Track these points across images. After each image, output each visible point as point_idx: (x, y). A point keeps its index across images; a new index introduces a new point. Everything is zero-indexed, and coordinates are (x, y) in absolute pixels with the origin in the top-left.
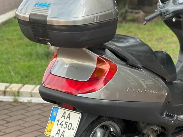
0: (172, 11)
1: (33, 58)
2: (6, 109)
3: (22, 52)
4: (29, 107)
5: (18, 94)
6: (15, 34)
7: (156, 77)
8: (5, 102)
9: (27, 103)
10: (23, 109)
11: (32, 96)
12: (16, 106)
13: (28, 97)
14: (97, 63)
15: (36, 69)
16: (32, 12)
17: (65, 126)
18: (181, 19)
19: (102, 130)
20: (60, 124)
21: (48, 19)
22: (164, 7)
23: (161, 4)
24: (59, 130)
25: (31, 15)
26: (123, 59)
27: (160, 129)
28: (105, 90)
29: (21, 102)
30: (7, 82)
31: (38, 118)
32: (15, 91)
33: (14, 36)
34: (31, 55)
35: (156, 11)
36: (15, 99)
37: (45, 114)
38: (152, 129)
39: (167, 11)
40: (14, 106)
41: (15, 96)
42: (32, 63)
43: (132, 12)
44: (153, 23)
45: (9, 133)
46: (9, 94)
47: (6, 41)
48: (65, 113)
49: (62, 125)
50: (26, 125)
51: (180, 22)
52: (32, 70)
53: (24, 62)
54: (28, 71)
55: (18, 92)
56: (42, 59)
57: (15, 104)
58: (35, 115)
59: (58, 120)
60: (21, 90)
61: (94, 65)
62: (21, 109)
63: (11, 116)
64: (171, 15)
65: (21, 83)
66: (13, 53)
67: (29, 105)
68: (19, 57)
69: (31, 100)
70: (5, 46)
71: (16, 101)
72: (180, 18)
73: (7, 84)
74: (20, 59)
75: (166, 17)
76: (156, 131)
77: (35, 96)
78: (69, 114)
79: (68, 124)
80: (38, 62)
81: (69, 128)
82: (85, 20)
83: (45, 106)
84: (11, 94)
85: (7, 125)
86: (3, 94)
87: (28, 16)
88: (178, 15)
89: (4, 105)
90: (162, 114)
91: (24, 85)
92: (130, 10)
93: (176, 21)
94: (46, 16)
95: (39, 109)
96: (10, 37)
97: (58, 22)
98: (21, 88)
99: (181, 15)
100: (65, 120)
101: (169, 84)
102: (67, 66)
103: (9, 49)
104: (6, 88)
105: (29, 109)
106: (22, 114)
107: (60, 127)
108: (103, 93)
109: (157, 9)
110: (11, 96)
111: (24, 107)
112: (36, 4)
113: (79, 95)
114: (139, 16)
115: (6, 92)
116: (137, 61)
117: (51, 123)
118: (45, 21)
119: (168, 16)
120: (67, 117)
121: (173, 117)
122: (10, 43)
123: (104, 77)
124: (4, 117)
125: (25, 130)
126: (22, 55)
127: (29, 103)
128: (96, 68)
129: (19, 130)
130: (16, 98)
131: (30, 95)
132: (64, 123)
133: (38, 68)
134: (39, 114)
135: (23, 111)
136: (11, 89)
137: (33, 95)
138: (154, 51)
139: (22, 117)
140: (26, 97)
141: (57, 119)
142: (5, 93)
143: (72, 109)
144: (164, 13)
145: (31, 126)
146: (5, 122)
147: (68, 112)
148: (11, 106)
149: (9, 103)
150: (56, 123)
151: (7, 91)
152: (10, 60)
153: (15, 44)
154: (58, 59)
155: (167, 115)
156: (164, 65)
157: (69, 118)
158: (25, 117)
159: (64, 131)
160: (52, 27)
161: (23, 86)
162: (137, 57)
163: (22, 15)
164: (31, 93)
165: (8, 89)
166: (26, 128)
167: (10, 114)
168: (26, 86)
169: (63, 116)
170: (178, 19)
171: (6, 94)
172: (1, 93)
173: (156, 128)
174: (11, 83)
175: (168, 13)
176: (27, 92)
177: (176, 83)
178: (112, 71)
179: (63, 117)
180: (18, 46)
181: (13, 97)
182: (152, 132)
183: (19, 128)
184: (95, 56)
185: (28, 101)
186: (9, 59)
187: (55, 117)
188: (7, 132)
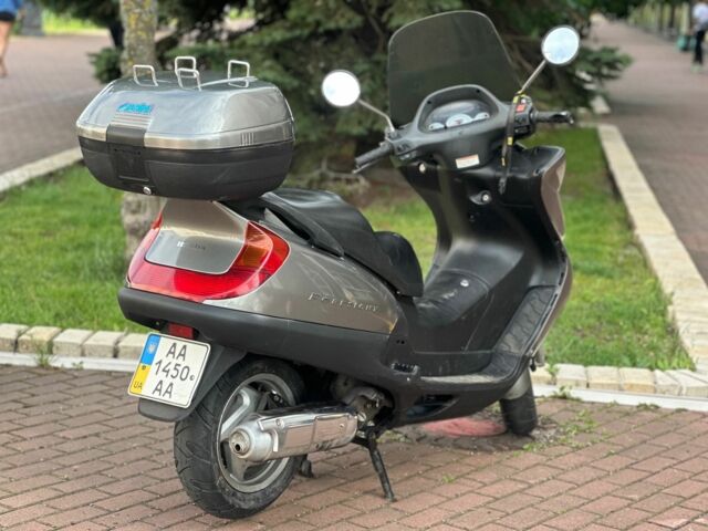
0: (416, 145)
1: (82, 277)
2: (21, 381)
3: (52, 262)
4: (76, 377)
5: (50, 347)
6: (30, 221)
7: (374, 279)
8: (16, 367)
9: (71, 369)
10: (64, 382)
11: (83, 355)
12: (45, 375)
13: (74, 356)
14: (248, 236)
15: (91, 299)
16: (113, 123)
17: (175, 373)
18: (439, 167)
19: (254, 393)
20: (164, 370)
21: (146, 136)
22: (399, 136)
23: (393, 129)
24: (161, 382)
25: (110, 128)
26: (302, 233)
27: (382, 398)
28: (262, 294)
29: (56, 368)
30: (21, 323)
31: (98, 400)
32: (41, 341)
33: (27, 227)
34: (76, 269)
35: (381, 144)
36: (41, 360)
37: (116, 392)
38: (363, 397)
39: (406, 146)
40: (40, 375)
41: (42, 352)
42: (79, 287)
43: (337, 180)
44: (393, 209)
45: (32, 426)
46: (27, 348)
47: (9, 239)
48: (174, 345)
49: (168, 372)
50: (72, 412)
51: (436, 172)
52: (81, 302)
53: (60, 285)
54: (71, 304)
55: (50, 345)
56: (106, 279)
57: (42, 371)
58: (90, 393)
59: (160, 362)
60: (57, 339)
61: (239, 240)
62: (58, 382)
63: (33, 395)
64: (414, 155)
65: (55, 325)
66: (29, 264)
67: (76, 374)
68: (45, 273)
69: (81, 363)
70: (7, 249)
71: (43, 366)
72: (436, 163)
73: (23, 327)
74: (48, 278)
75: (402, 159)
76: (374, 403)
77: (90, 355)
78: (185, 347)
79: (180, 369)
80: (95, 285)
81: (183, 377)
82: (224, 139)
83: (116, 378)
84: (31, 349)
85: (27, 410)
86: (12, 348)
87: (104, 131)
88: (431, 156)
89: (14, 373)
90: (387, 364)
91: (63, 329)
92: (332, 175)
93: (427, 171)
94: (144, 131)
95: (102, 383)
96: (18, 230)
97: (168, 142)
98: (56, 335)
99: (437, 157)
100: (174, 362)
101: (404, 300)
102: (181, 244)
103: (18, 257)
104: (20, 334)
105: (76, 382)
106: (60, 392)
107: (162, 375)
108: (257, 300)
109: (383, 140)
110: (31, 352)
111: (65, 377)
112: (122, 106)
113: (208, 302)
114: (357, 191)
115: (20, 344)
116: (333, 240)
117: (144, 368)
118: (142, 140)
119: (407, 156)
120: (180, 354)
121: (410, 370)
122: (19, 242)
123: (261, 267)
124: (16, 396)
125: (69, 422)
126: (54, 271)
127: (77, 370)
128: (245, 247)
129: (56, 421)
130: (45, 357)
131: (79, 350)
132: (171, 367)
133: (96, 297)
134: (102, 392)
135: (63, 386)
136: (31, 335)
137: (87, 352)
138: (375, 230)
139: (61, 396)
140: (68, 356)
141: (156, 360)
142: (15, 346)
143: (191, 335)
144: (399, 149)
145: (85, 414)
146: (21, 405)
147: (180, 343)
148: (31, 376)
149: (28, 370)
150: (154, 367)
151: (23, 342)
152: (22, 280)
153: (32, 245)
154: (163, 229)
155: (398, 368)
156: (393, 258)
157: (184, 355)
158: (67, 396)
159: (171, 385)
160: (155, 153)
161: (62, 331)
162: (334, 231)
163: (89, 129)
164: (81, 346)
165: (24, 337)
166: (71, 417)
167: (33, 391)
168: (69, 331)
169: (170, 352)
170: (432, 167)
171: (20, 349)
172: (7, 345)
173: (372, 395)
174: (30, 324)
175: (407, 150)
176: (73, 344)
177: (422, 309)
178: (279, 255)
179: (171, 356)
180: (40, 250)
181: (37, 357)
182: (365, 406)
183: (54, 417)
184: (243, 222)
185: (74, 364)
186: (18, 277)
187: (153, 355)
188: (28, 424)
